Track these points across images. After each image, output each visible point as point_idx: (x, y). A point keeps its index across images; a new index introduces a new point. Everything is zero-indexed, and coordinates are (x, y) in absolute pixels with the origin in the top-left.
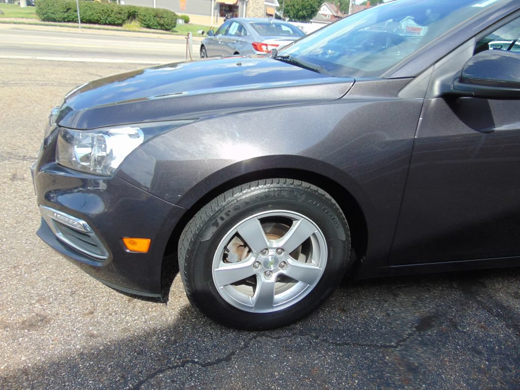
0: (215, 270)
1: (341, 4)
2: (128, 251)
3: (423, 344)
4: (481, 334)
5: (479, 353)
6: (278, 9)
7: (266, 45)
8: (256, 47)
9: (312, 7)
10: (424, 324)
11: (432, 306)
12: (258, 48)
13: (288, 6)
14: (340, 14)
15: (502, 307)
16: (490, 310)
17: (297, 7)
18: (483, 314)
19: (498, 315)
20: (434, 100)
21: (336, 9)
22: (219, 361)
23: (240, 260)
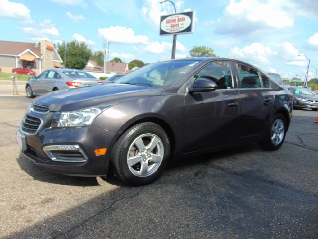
0: (128, 160)
1: (99, 61)
2: (97, 155)
3: (198, 178)
4: (214, 173)
5: (215, 177)
6: (62, 64)
7: (74, 83)
8: (69, 84)
9: (82, 63)
10: (196, 174)
11: (197, 170)
12: (70, 84)
13: (67, 62)
14: (99, 67)
15: (217, 166)
16: (214, 168)
17: (73, 63)
18: (212, 169)
19: (217, 168)
20: (186, 94)
21: (96, 64)
22: (135, 195)
23: (135, 155)
